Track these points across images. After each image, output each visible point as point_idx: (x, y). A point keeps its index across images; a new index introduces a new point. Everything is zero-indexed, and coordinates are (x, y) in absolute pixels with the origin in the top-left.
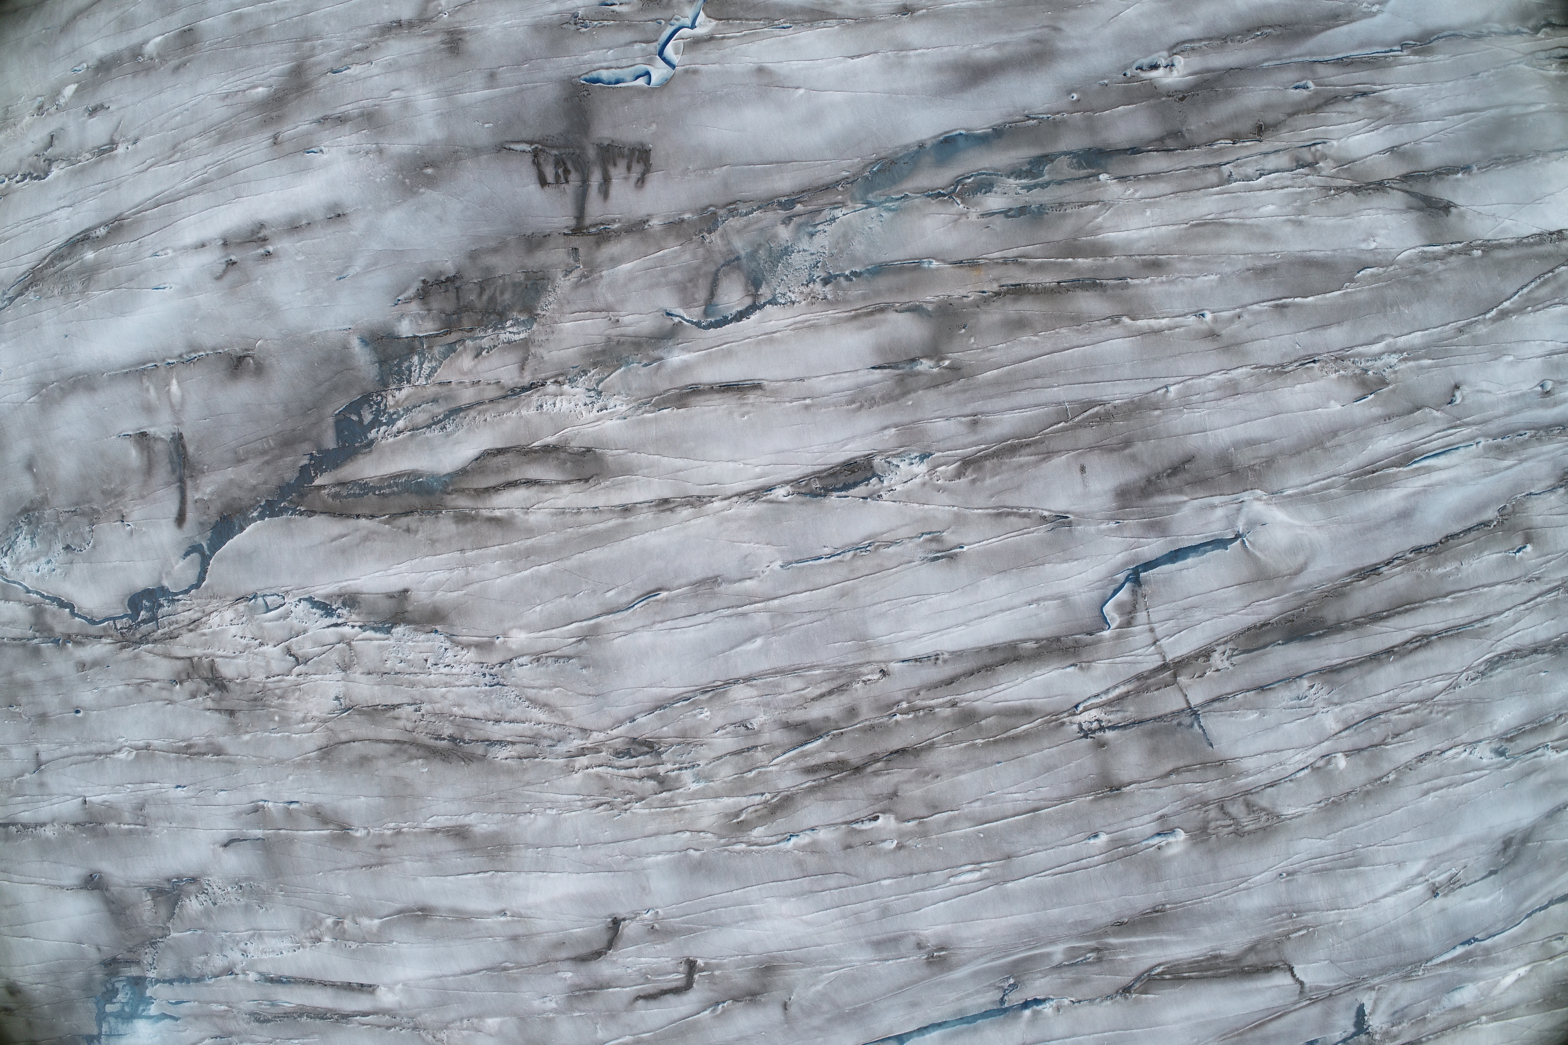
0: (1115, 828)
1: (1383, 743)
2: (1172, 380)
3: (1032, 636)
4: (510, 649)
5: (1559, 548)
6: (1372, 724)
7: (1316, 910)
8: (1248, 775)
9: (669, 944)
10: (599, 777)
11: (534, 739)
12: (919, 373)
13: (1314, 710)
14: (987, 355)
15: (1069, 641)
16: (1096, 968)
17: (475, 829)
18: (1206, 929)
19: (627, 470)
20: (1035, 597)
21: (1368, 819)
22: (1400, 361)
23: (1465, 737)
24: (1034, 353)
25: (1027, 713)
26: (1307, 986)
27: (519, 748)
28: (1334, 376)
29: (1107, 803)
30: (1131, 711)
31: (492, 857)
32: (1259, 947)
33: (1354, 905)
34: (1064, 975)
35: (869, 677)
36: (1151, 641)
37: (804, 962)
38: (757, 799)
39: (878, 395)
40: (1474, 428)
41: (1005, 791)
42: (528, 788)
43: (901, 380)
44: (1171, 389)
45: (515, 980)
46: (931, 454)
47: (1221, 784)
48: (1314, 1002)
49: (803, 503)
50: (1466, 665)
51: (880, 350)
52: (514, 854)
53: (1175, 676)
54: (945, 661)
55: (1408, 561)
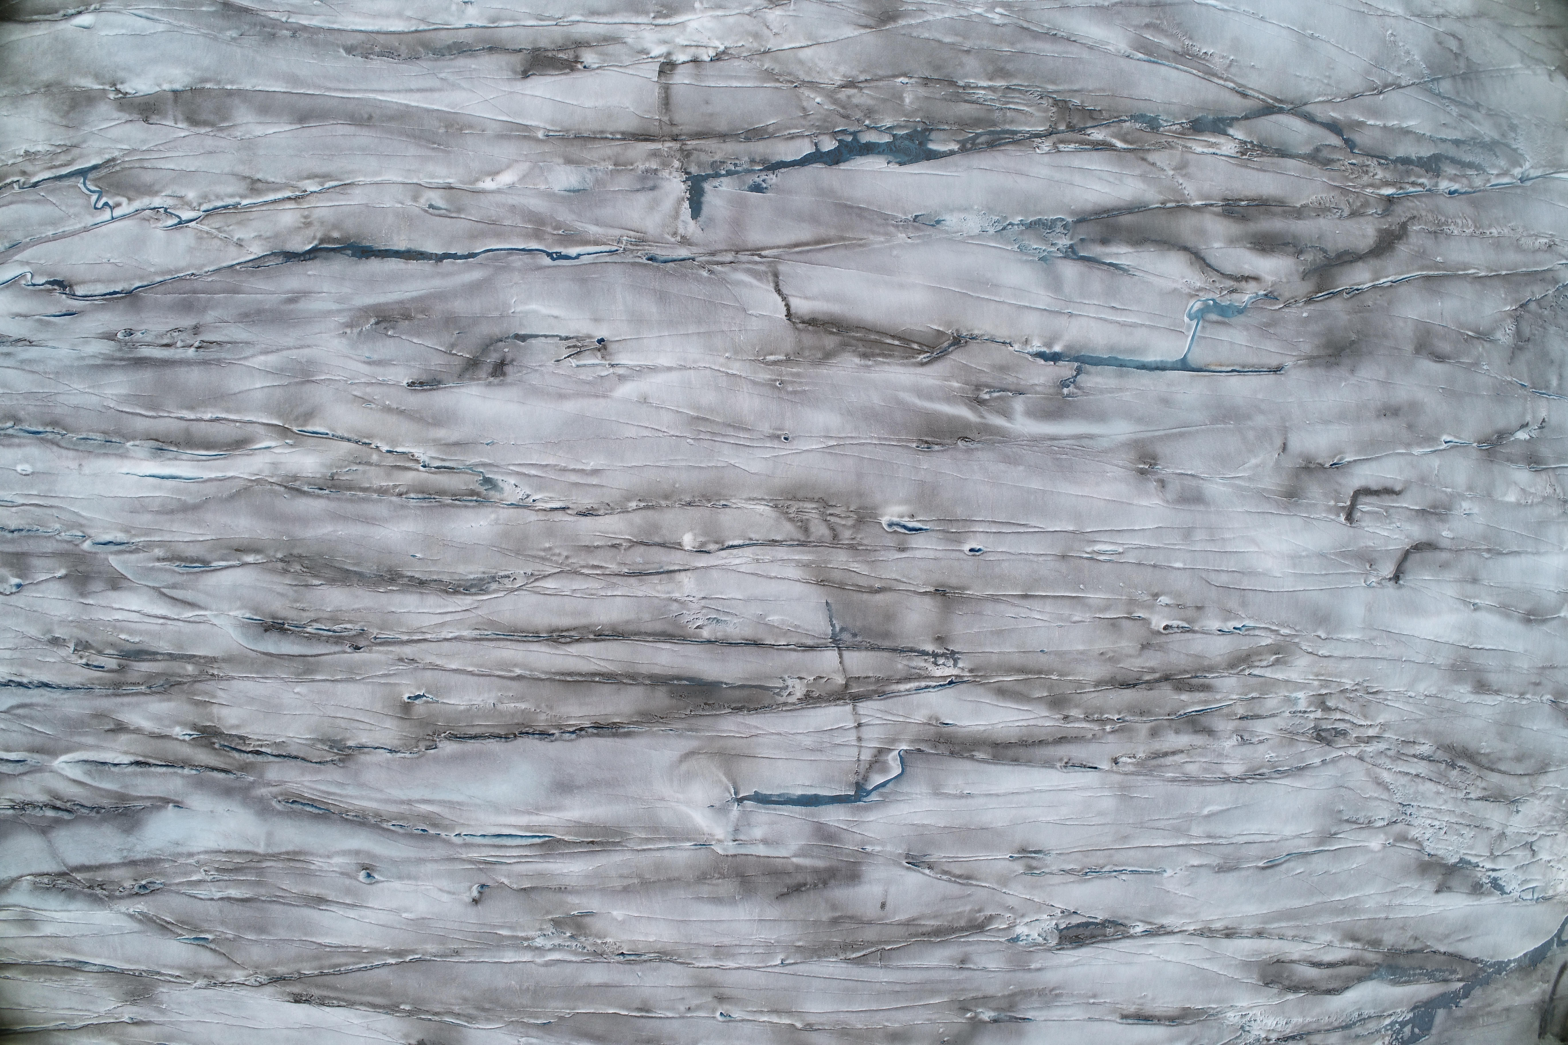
0: (954, 555)
1: (633, 544)
2: (777, 970)
3: (976, 764)
4: (1386, 834)
5: (370, 687)
6: (640, 567)
7: (754, 383)
8: (798, 562)
9: (1362, 545)
10: (1365, 717)
11: (1399, 756)
12: (994, 1010)
13: (703, 602)
14: (933, 1017)
15: (942, 749)
16: (984, 379)
17: (1469, 689)
18: (876, 400)
19: (1246, 965)
20: (963, 801)
21: (673, 468)
22: (533, 939)
23: (532, 517)
24: (893, 1013)
25: (1002, 692)
26: (771, 287)
27: (1412, 751)
28: (608, 940)
29: (954, 581)
30: (901, 664)
31: (1466, 661)
32: (819, 355)
33: (708, 372)
34: (1015, 380)
35: (1129, 760)
36: (863, 729)
37: (1262, 495)
38: (1256, 672)
39: (1035, 998)
40: (464, 856)
41: (1047, 624)
42: (1418, 717)
43: (1012, 1007)
44: (779, 962)
45: (1485, 538)
46: (1009, 940)
47: (830, 562)
48: (756, 251)
49: (1126, 918)
50: (512, 597)
51: (1020, 1034)
52: (1451, 661)
53: (846, 686)
54: (1061, 760)
55: (559, 727)
